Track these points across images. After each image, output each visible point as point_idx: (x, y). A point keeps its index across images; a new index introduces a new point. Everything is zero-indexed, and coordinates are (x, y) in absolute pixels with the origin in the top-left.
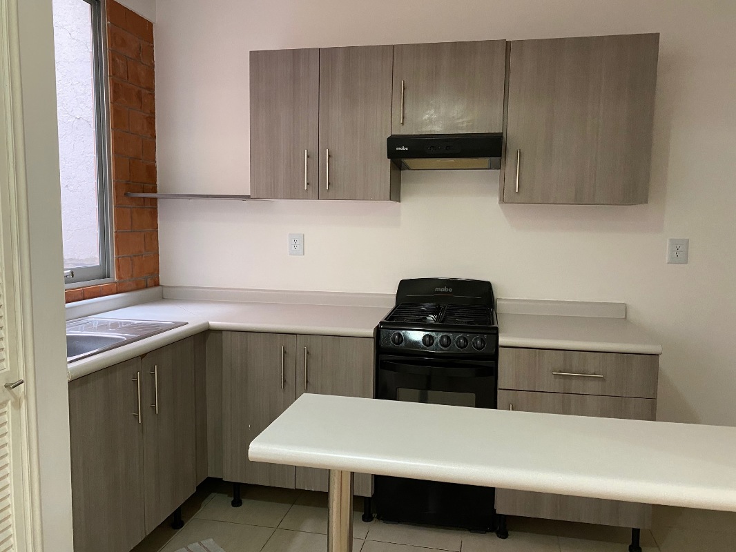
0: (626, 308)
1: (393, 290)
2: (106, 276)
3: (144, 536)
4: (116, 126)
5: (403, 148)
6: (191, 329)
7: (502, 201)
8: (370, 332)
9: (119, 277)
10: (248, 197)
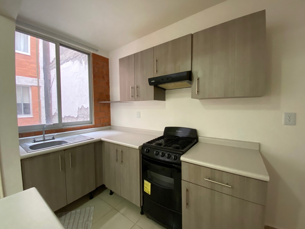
0: (260, 145)
1: (163, 130)
2: (92, 123)
3: (66, 204)
4: (94, 85)
5: (153, 81)
6: (94, 140)
7: (192, 98)
8: (137, 147)
9: (95, 123)
10: (119, 101)
